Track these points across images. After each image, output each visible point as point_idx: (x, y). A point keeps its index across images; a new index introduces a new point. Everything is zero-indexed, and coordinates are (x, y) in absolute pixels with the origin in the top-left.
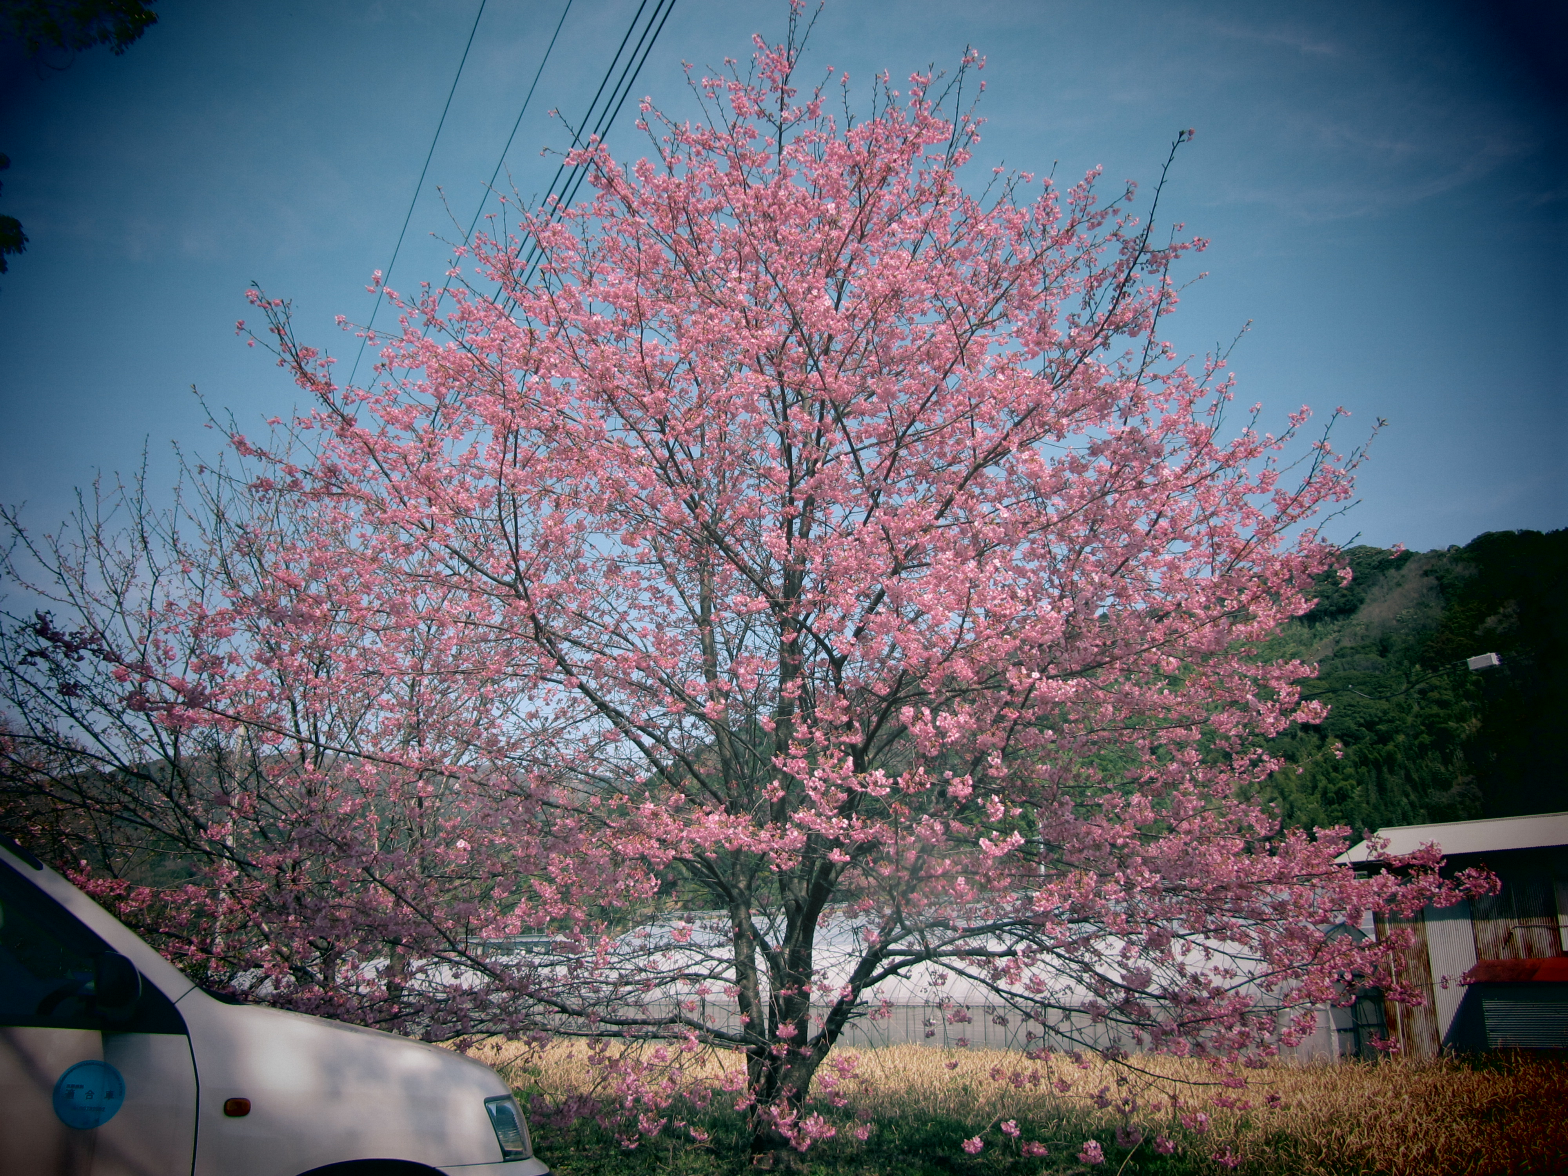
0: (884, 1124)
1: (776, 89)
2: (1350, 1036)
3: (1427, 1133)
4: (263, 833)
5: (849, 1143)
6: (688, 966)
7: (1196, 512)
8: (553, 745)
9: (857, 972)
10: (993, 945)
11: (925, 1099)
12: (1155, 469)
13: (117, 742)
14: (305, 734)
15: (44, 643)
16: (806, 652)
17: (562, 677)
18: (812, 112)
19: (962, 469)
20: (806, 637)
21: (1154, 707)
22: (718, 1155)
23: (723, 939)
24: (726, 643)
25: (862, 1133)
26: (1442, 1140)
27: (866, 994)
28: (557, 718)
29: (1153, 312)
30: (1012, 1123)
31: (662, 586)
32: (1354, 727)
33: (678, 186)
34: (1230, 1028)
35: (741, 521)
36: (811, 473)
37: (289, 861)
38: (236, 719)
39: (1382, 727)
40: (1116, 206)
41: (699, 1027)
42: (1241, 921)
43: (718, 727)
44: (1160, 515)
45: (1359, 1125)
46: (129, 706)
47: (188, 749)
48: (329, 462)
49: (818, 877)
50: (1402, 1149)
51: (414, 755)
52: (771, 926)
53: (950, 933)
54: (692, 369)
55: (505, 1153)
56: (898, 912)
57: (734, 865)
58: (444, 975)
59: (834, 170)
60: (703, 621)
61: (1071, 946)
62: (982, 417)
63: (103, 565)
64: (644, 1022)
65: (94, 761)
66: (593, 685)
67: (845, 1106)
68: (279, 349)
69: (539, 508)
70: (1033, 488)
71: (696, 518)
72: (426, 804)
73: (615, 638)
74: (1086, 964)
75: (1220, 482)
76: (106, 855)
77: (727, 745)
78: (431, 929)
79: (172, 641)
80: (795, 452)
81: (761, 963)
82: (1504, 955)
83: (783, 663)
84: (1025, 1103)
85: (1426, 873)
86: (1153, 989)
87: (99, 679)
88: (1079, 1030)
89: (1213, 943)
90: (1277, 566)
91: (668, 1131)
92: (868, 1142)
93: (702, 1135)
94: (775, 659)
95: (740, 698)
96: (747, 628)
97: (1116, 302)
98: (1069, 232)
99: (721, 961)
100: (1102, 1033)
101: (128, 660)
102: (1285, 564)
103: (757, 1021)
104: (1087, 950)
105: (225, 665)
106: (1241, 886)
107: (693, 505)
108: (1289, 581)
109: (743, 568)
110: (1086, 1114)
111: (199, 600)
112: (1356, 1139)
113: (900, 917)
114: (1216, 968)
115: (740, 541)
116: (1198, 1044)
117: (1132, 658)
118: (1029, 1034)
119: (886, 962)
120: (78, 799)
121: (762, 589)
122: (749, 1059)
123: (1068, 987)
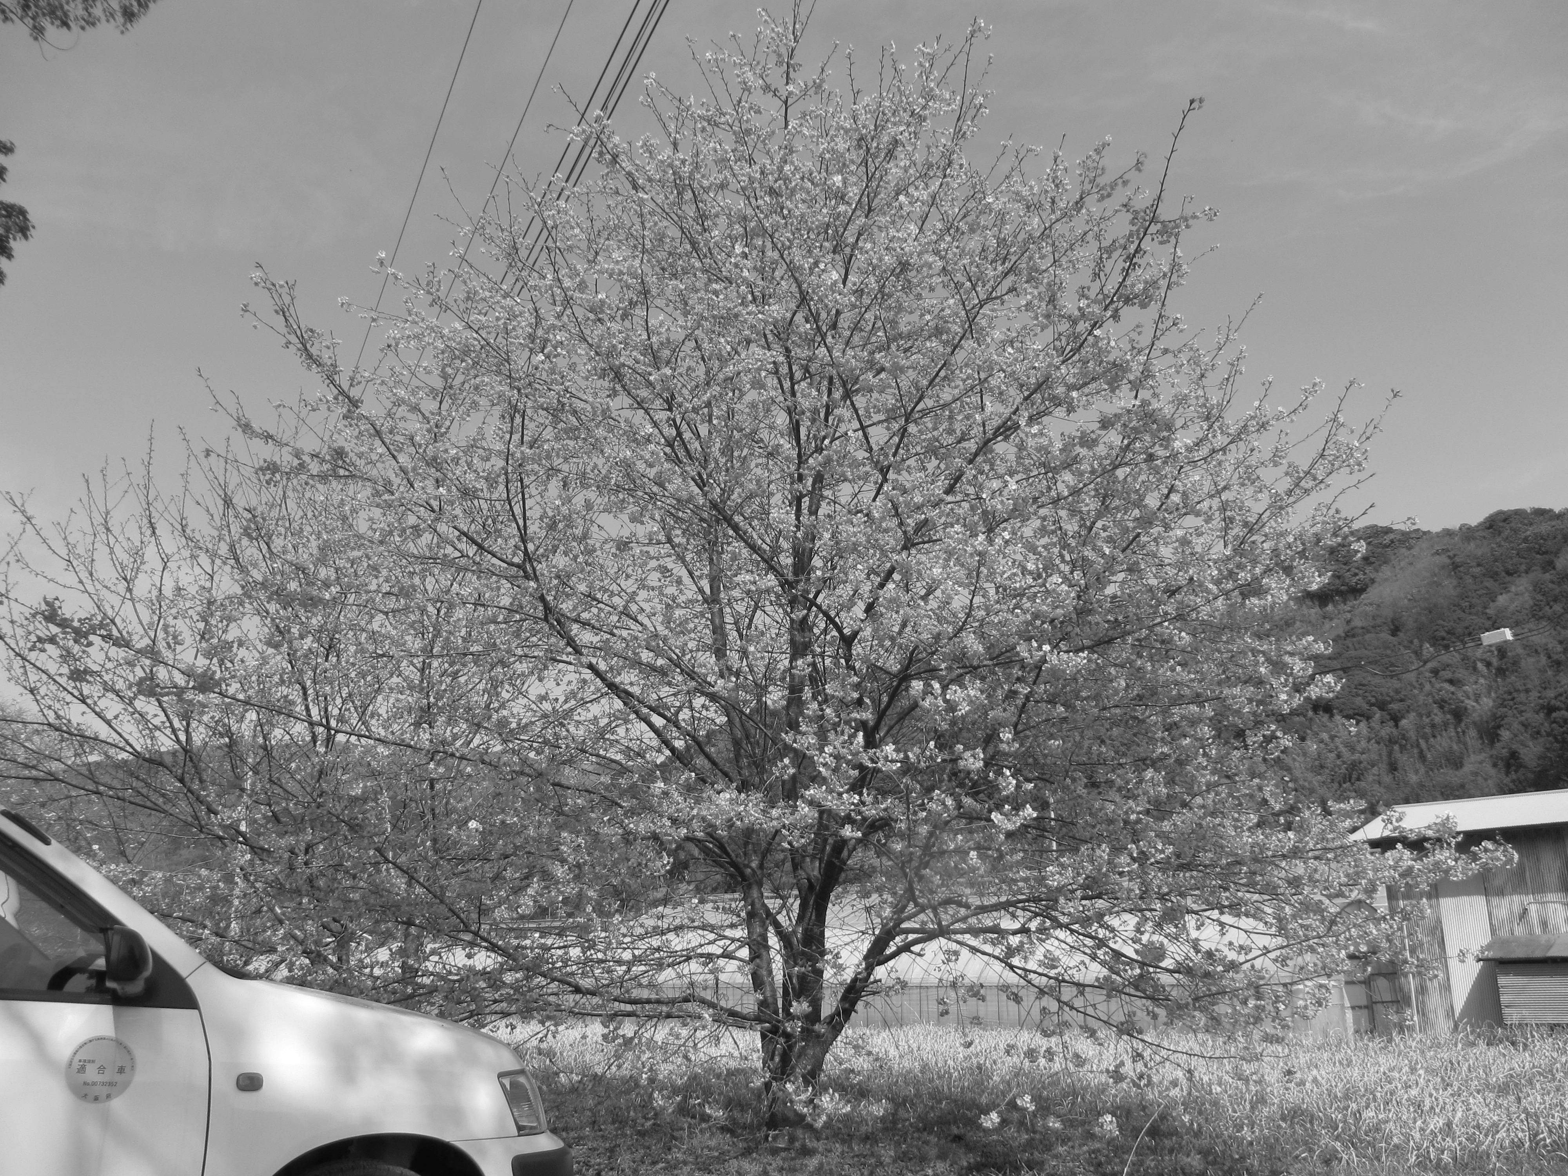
0: (898, 1102)
1: (781, 63)
2: (1365, 1012)
3: (1443, 1108)
4: (276, 818)
5: (863, 1121)
6: (701, 946)
7: (1207, 486)
8: (564, 726)
9: (870, 951)
10: (1007, 923)
11: (940, 1077)
12: (1166, 442)
13: (130, 729)
14: (316, 717)
15: (54, 629)
16: (816, 631)
17: (571, 658)
18: (818, 87)
19: (971, 445)
20: (816, 616)
21: (1166, 685)
22: (732, 1132)
23: (735, 919)
24: (736, 623)
25: (878, 1109)
26: (1459, 1114)
27: (880, 972)
28: (566, 702)
29: (1163, 283)
30: (1028, 1098)
31: (670, 566)
32: (1366, 707)
33: (683, 162)
34: (1245, 1002)
35: (751, 496)
36: (819, 450)
37: (303, 846)
38: (247, 702)
39: (1394, 706)
40: (1126, 177)
41: (711, 1005)
42: (1256, 897)
43: (730, 707)
44: (1172, 489)
45: (1375, 1100)
46: (140, 692)
47: (199, 736)
48: (335, 445)
49: (831, 856)
50: (1419, 1123)
51: (425, 736)
52: (784, 906)
53: (963, 912)
54: (698, 347)
55: (520, 1128)
56: (910, 890)
57: (746, 844)
58: (458, 958)
59: (841, 145)
60: (712, 600)
61: (1086, 922)
62: (991, 391)
63: (112, 552)
64: (658, 1002)
65: (106, 748)
66: (602, 666)
67: (859, 1083)
68: (284, 330)
69: (546, 489)
70: (1044, 465)
71: (705, 495)
72: (437, 787)
73: (624, 617)
74: (1100, 940)
75: (1232, 457)
76: (120, 842)
77: (738, 724)
78: (443, 909)
79: (181, 625)
80: (803, 431)
81: (773, 940)
82: (1519, 931)
83: (793, 642)
84: (1039, 1081)
85: (1442, 847)
86: (1167, 963)
87: (109, 665)
88: (1094, 1006)
89: (1227, 918)
90: (1291, 539)
91: (683, 1110)
92: (883, 1119)
93: (718, 1113)
94: (787, 637)
95: (750, 677)
96: (756, 607)
97: (1126, 273)
98: (1079, 204)
99: (733, 940)
100: (1116, 1009)
101: (138, 646)
102: (1299, 537)
103: (770, 1000)
104: (1101, 926)
105: (235, 649)
106: (1256, 860)
107: (701, 484)
108: (1302, 554)
109: (753, 548)
110: (1102, 1089)
111: (208, 585)
112: (1372, 1114)
113: (913, 894)
114: (1231, 944)
115: (749, 520)
116: (1213, 1018)
117: (1144, 632)
118: (1044, 1010)
119: (898, 939)
120: (91, 786)
121: (771, 568)
122: (763, 1037)
123: (1083, 962)
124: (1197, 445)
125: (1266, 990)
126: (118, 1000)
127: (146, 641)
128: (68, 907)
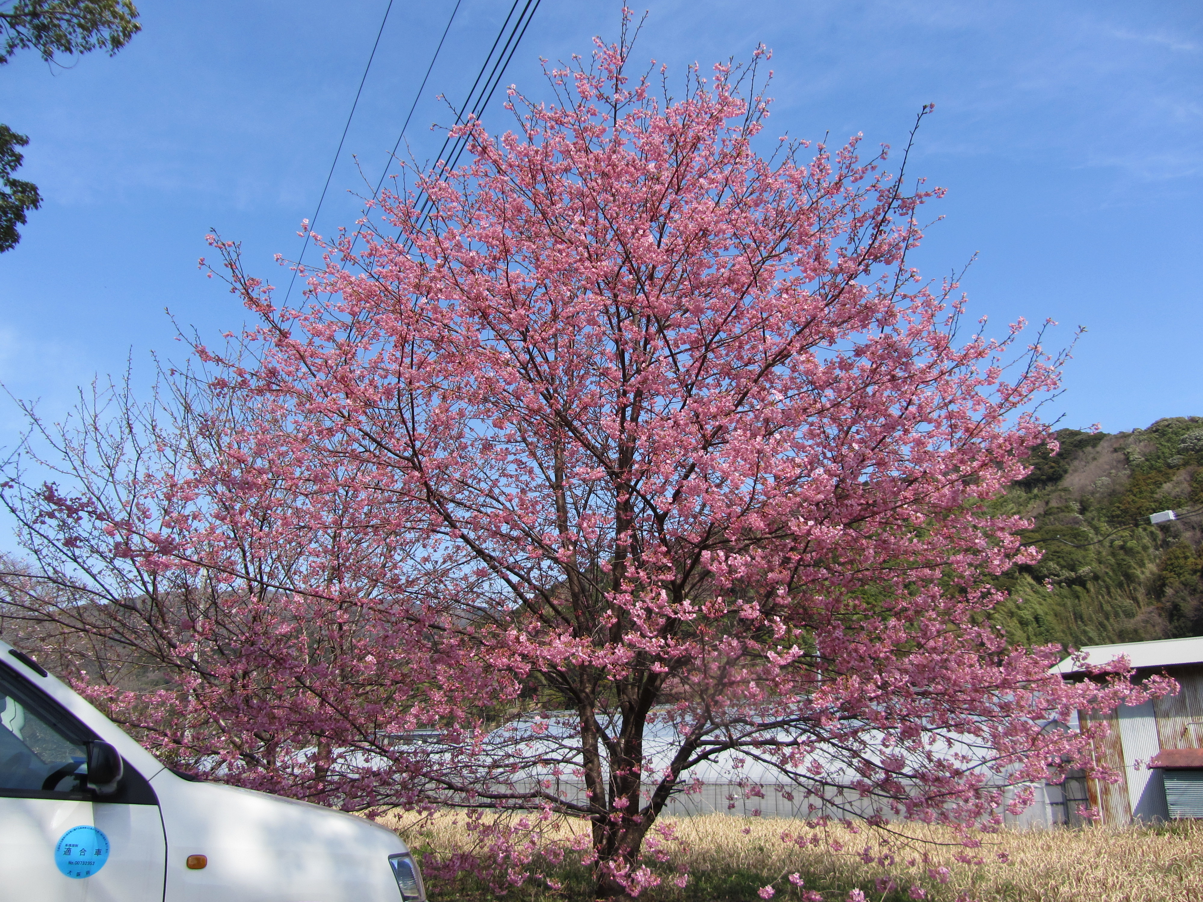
0: (698, 875)
1: (612, 78)
2: (1061, 808)
3: (1122, 885)
4: (221, 651)
5: (671, 890)
6: (547, 753)
7: (937, 400)
8: (442, 582)
9: (677, 758)
10: (782, 737)
11: (730, 856)
12: (906, 366)
13: (110, 581)
14: (252, 574)
15: (53, 506)
16: (636, 510)
17: (448, 529)
18: (640, 95)
19: (755, 368)
20: (636, 499)
21: (905, 553)
22: (569, 899)
23: (573, 732)
24: (575, 504)
25: (681, 881)
26: (1135, 890)
27: (684, 775)
28: (444, 562)
29: (903, 245)
30: (797, 875)
31: (524, 460)
33: (537, 152)
34: (966, 801)
35: (585, 408)
36: (638, 371)
37: (241, 673)
38: (199, 563)
40: (874, 164)
41: (554, 800)
42: (976, 718)
43: (569, 568)
44: (910, 403)
45: (1069, 878)
46: (118, 554)
47: (163, 586)
48: (270, 366)
49: (646, 685)
51: (335, 588)
52: (611, 722)
53: (748, 728)
54: (547, 292)
55: (405, 898)
56: (707, 710)
57: (581, 675)
58: (359, 760)
59: (657, 139)
60: (557, 486)
61: (842, 737)
62: (771, 327)
63: (99, 446)
64: (513, 796)
65: (91, 596)
66: (472, 535)
67: (668, 861)
68: (233, 279)
69: (430, 400)
70: (811, 383)
71: (551, 406)
72: (345, 628)
73: (489, 499)
74: (855, 752)
75: (956, 377)
76: (102, 668)
77: (576, 582)
78: (348, 725)
79: (150, 503)
80: (627, 357)
81: (602, 750)
82: (1181, 745)
83: (618, 518)
84: (808, 860)
85: (1120, 679)
86: (907, 770)
87: (95, 533)
88: (850, 802)
89: (953, 735)
90: (1001, 440)
91: (532, 881)
92: (686, 889)
93: (557, 884)
94: (613, 515)
95: (585, 545)
96: (591, 491)
97: (875, 238)
98: (838, 185)
99: (571, 749)
100: (867, 805)
101: (118, 519)
102: (1008, 439)
103: (600, 795)
104: (856, 740)
105: (190, 522)
106: (976, 690)
107: (548, 397)
108: (1010, 452)
109: (587, 445)
110: (856, 868)
111: (171, 472)
112: (1067, 889)
113: (710, 715)
114: (956, 754)
115: (585, 425)
116: (943, 814)
117: (889, 513)
118: (811, 806)
119: (699, 750)
120: (80, 625)
121: (601, 461)
122: (594, 825)
123: (841, 769)
124: (930, 368)
125: (984, 792)
126: (97, 798)
127: (124, 515)
128: (59, 725)
